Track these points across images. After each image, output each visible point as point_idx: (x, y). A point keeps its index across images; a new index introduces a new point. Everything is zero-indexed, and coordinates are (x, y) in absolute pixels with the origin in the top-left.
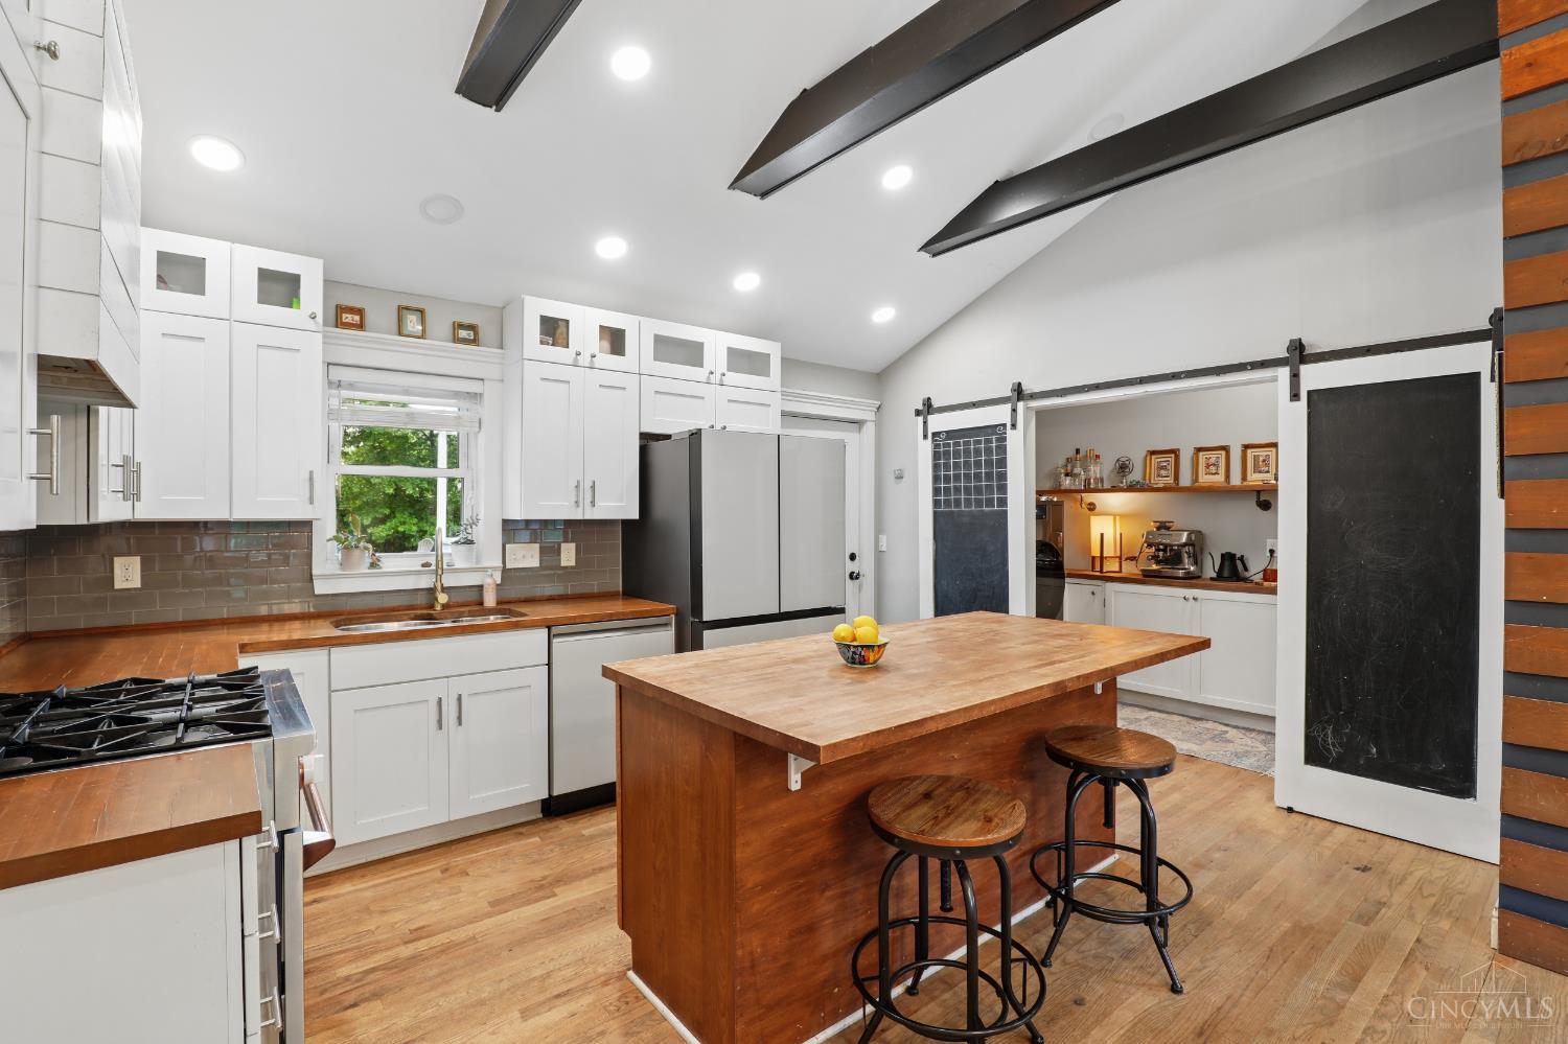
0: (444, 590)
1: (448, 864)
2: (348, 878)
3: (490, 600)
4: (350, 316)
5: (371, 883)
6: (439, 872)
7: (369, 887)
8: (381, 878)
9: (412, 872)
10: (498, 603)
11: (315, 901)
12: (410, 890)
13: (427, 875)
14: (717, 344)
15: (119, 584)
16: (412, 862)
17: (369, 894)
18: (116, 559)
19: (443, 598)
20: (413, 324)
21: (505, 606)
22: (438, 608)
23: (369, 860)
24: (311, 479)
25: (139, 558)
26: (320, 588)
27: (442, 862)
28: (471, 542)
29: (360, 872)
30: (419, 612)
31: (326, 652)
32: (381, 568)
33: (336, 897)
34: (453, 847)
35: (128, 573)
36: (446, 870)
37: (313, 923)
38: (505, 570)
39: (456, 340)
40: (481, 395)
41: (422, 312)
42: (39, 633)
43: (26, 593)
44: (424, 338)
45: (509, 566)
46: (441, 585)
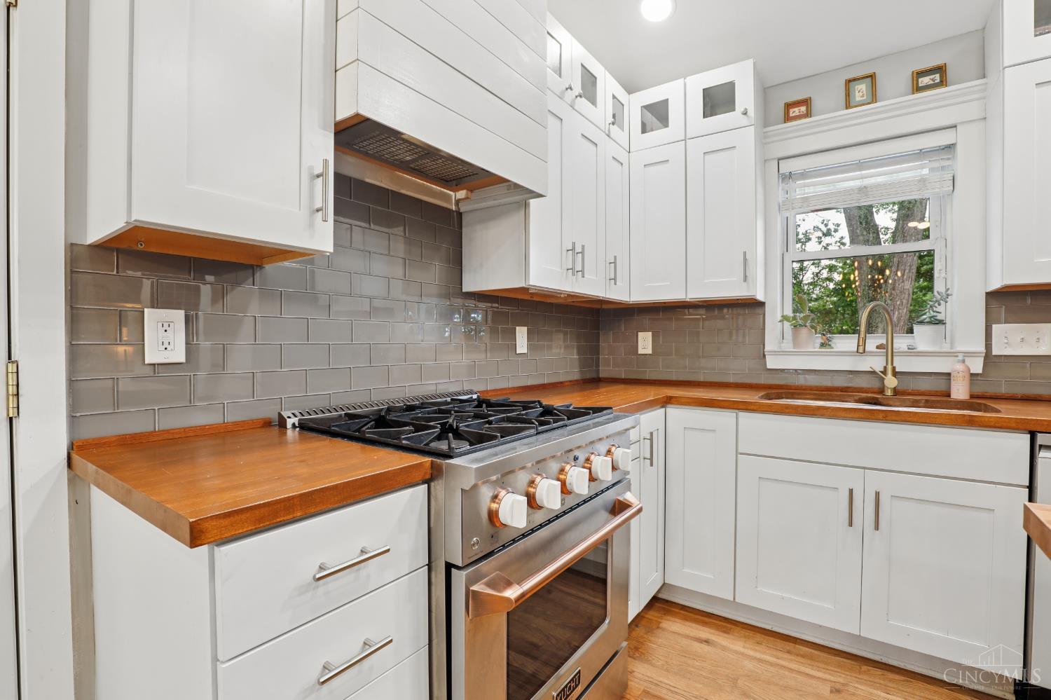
0: (895, 374)
1: (844, 685)
2: (745, 637)
3: (960, 391)
4: (796, 110)
5: (758, 655)
6: (829, 689)
7: (755, 658)
8: (772, 655)
9: (803, 669)
10: (972, 396)
11: (707, 642)
12: (786, 688)
13: (814, 682)
15: (641, 351)
16: (811, 658)
17: (749, 665)
18: (640, 334)
19: (891, 382)
20: (861, 90)
21: (979, 400)
22: (889, 393)
23: (775, 629)
24: (745, 260)
25: (651, 333)
26: (771, 363)
27: (839, 678)
28: (941, 322)
29: (759, 637)
30: (864, 395)
31: (735, 414)
32: (832, 348)
33: (724, 648)
34: (864, 668)
35: (645, 343)
36: (838, 691)
37: (690, 662)
38: (989, 358)
39: (918, 89)
40: (954, 145)
41: (872, 77)
42: (604, 378)
43: (598, 354)
44: (874, 98)
45: (995, 352)
46: (894, 368)
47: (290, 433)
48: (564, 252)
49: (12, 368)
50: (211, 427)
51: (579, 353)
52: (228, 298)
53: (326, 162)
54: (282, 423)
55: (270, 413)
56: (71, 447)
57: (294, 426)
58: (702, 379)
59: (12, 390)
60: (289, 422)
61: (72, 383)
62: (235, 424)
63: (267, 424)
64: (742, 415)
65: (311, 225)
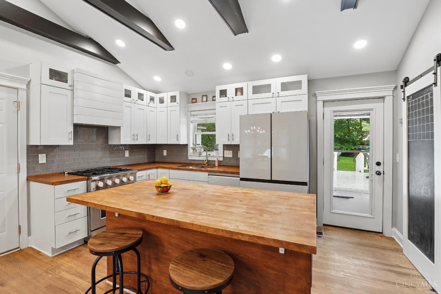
3: (217, 164)
4: (194, 100)
14: (276, 83)
15: (164, 155)
18: (164, 151)
20: (204, 99)
22: (206, 165)
24: (177, 136)
25: (166, 151)
26: (189, 158)
35: (165, 153)
39: (213, 100)
41: (207, 96)
42: (157, 162)
43: (155, 155)
44: (207, 101)
45: (225, 156)
46: (207, 160)
47: (66, 175)
48: (132, 136)
49: (19, 165)
50: (51, 174)
51: (147, 155)
52: (54, 151)
53: (71, 131)
54: (64, 173)
55: (62, 171)
56: (27, 177)
57: (67, 173)
58: (176, 162)
59: (19, 168)
60: (66, 173)
61: (27, 167)
62: (55, 173)
63: (61, 173)
64: (170, 170)
65: (69, 141)
